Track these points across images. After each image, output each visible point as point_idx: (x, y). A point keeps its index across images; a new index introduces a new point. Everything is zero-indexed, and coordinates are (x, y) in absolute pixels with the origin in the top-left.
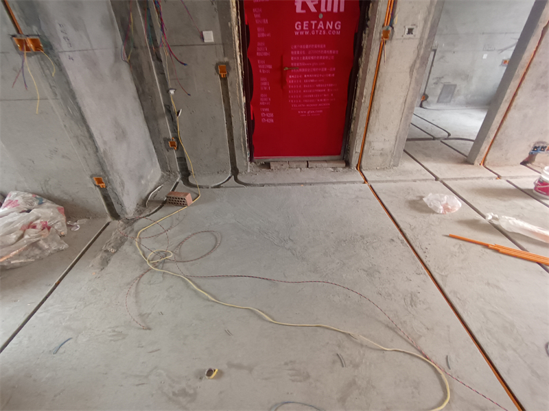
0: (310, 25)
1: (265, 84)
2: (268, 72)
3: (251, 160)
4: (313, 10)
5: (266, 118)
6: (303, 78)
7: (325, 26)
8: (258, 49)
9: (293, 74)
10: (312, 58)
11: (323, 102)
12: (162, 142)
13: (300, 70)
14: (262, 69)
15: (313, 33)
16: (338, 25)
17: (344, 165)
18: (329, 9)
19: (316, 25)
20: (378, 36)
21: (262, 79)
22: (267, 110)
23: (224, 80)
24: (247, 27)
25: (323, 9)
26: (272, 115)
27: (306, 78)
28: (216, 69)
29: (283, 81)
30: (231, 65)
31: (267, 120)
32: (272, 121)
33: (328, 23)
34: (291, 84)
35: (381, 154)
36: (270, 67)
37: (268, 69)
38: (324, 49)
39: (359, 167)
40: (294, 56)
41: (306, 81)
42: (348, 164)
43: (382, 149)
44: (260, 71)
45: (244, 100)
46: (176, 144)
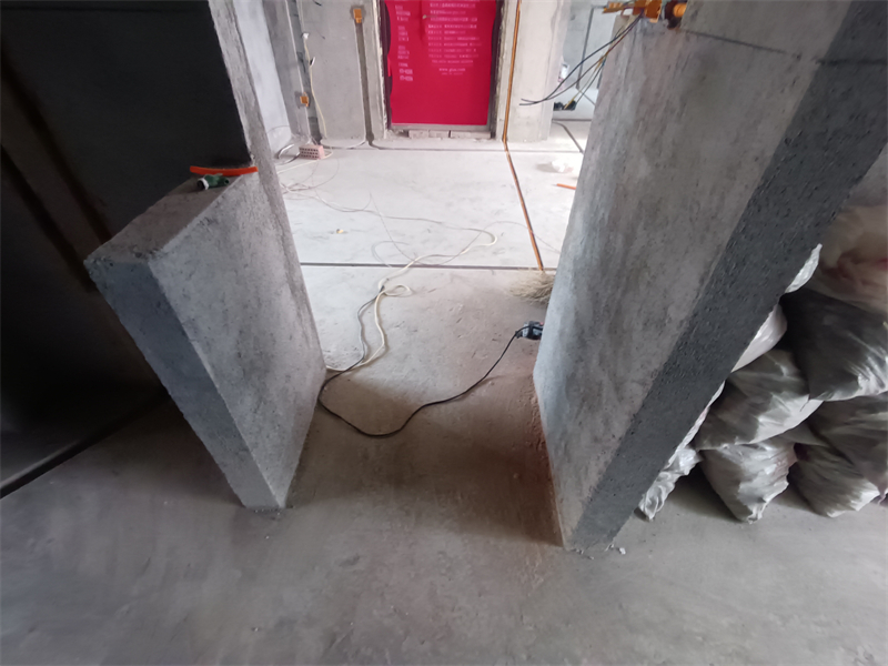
1: (403, 34)
2: (407, 19)
3: (388, 126)
6: (443, 29)
9: (433, 23)
10: (452, 5)
11: (466, 59)
12: (294, 97)
13: (440, 19)
14: (400, 16)
17: (489, 135)
21: (400, 28)
22: (406, 65)
23: (359, 26)
26: (410, 72)
27: (446, 29)
28: (351, 12)
29: (422, 31)
30: (366, 8)
31: (406, 78)
32: (411, 79)
34: (431, 35)
35: (527, 123)
36: (408, 14)
37: (406, 16)
39: (505, 139)
40: (434, 2)
41: (446, 32)
42: (493, 135)
43: (529, 117)
44: (398, 18)
45: (380, 51)
46: (309, 101)
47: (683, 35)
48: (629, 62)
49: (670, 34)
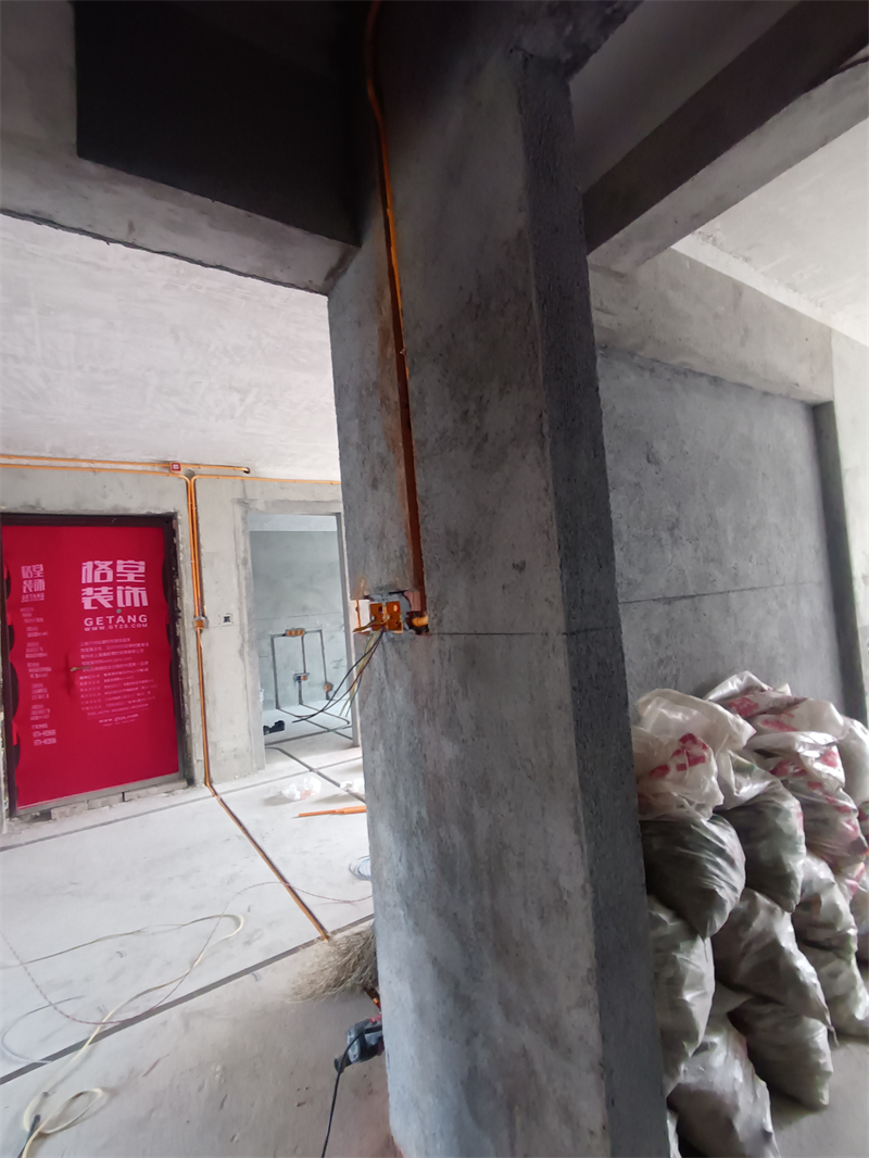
0: (106, 622)
1: (40, 691)
2: (45, 675)
3: (11, 813)
4: (108, 606)
5: (42, 738)
6: (103, 678)
7: (126, 619)
8: (28, 650)
9: (86, 674)
10: (113, 653)
11: (139, 703)
13: (97, 669)
14: (34, 673)
15: (111, 627)
16: (143, 618)
17: (185, 783)
18: (129, 604)
19: (114, 620)
20: (191, 626)
21: (35, 686)
22: (44, 726)
24: (11, 627)
25: (120, 604)
26: (53, 732)
27: (106, 678)
29: (69, 684)
31: (45, 742)
32: (54, 741)
33: (129, 617)
34: (84, 687)
35: (235, 756)
36: (49, 669)
37: (44, 672)
38: (128, 643)
39: (208, 781)
40: (85, 653)
41: (106, 681)
42: (191, 782)
43: (235, 749)
44: (32, 676)
47: (437, 636)
48: (385, 665)
49: (421, 638)
